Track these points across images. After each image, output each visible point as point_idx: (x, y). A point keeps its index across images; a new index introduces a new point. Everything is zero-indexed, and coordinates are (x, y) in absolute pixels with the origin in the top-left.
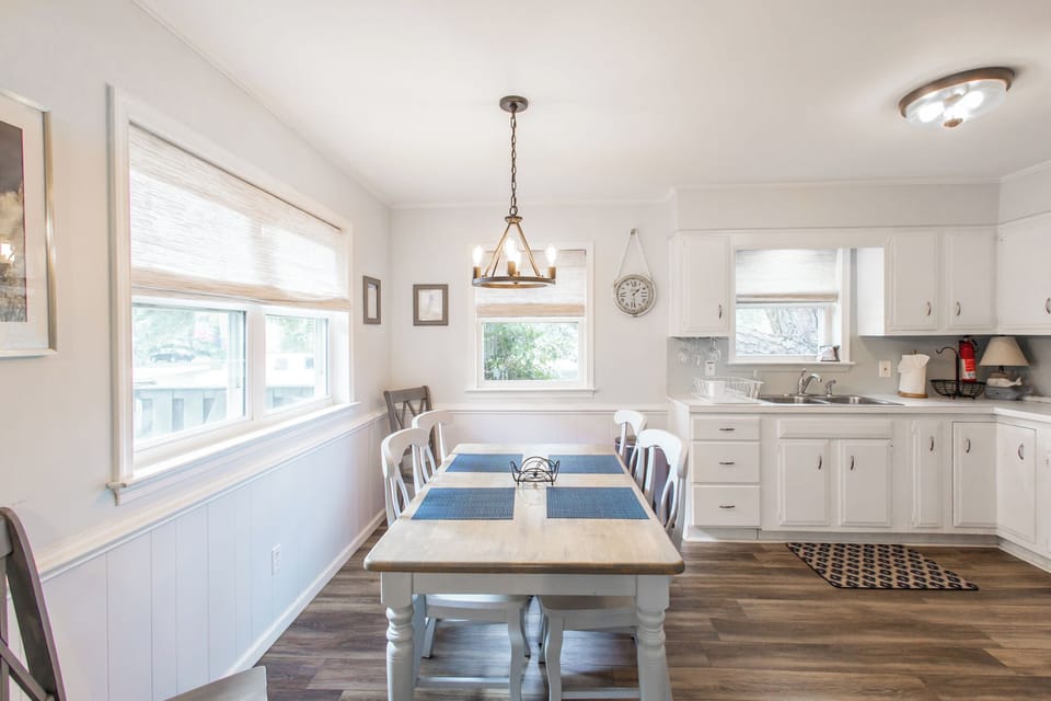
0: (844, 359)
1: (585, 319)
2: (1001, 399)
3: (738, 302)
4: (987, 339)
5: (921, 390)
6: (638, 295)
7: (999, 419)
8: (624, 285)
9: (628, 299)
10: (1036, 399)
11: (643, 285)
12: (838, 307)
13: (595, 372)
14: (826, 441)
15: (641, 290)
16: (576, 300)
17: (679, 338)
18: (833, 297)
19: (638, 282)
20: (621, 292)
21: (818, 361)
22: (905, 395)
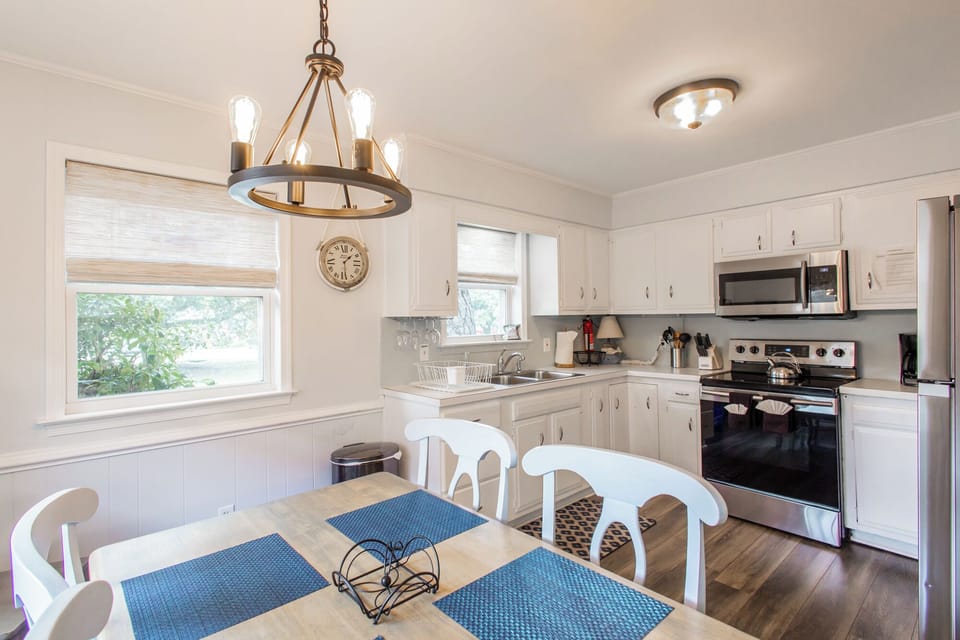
0: (524, 338)
1: (276, 293)
2: (611, 364)
3: (460, 281)
4: (600, 318)
5: (570, 362)
6: (350, 263)
7: (629, 380)
8: (332, 249)
9: (338, 268)
10: (628, 362)
11: (355, 252)
12: (518, 290)
13: (293, 369)
14: (545, 416)
15: (353, 258)
16: (262, 264)
17: (396, 319)
18: (513, 279)
19: (350, 247)
20: (329, 257)
21: (505, 340)
22: (562, 366)
